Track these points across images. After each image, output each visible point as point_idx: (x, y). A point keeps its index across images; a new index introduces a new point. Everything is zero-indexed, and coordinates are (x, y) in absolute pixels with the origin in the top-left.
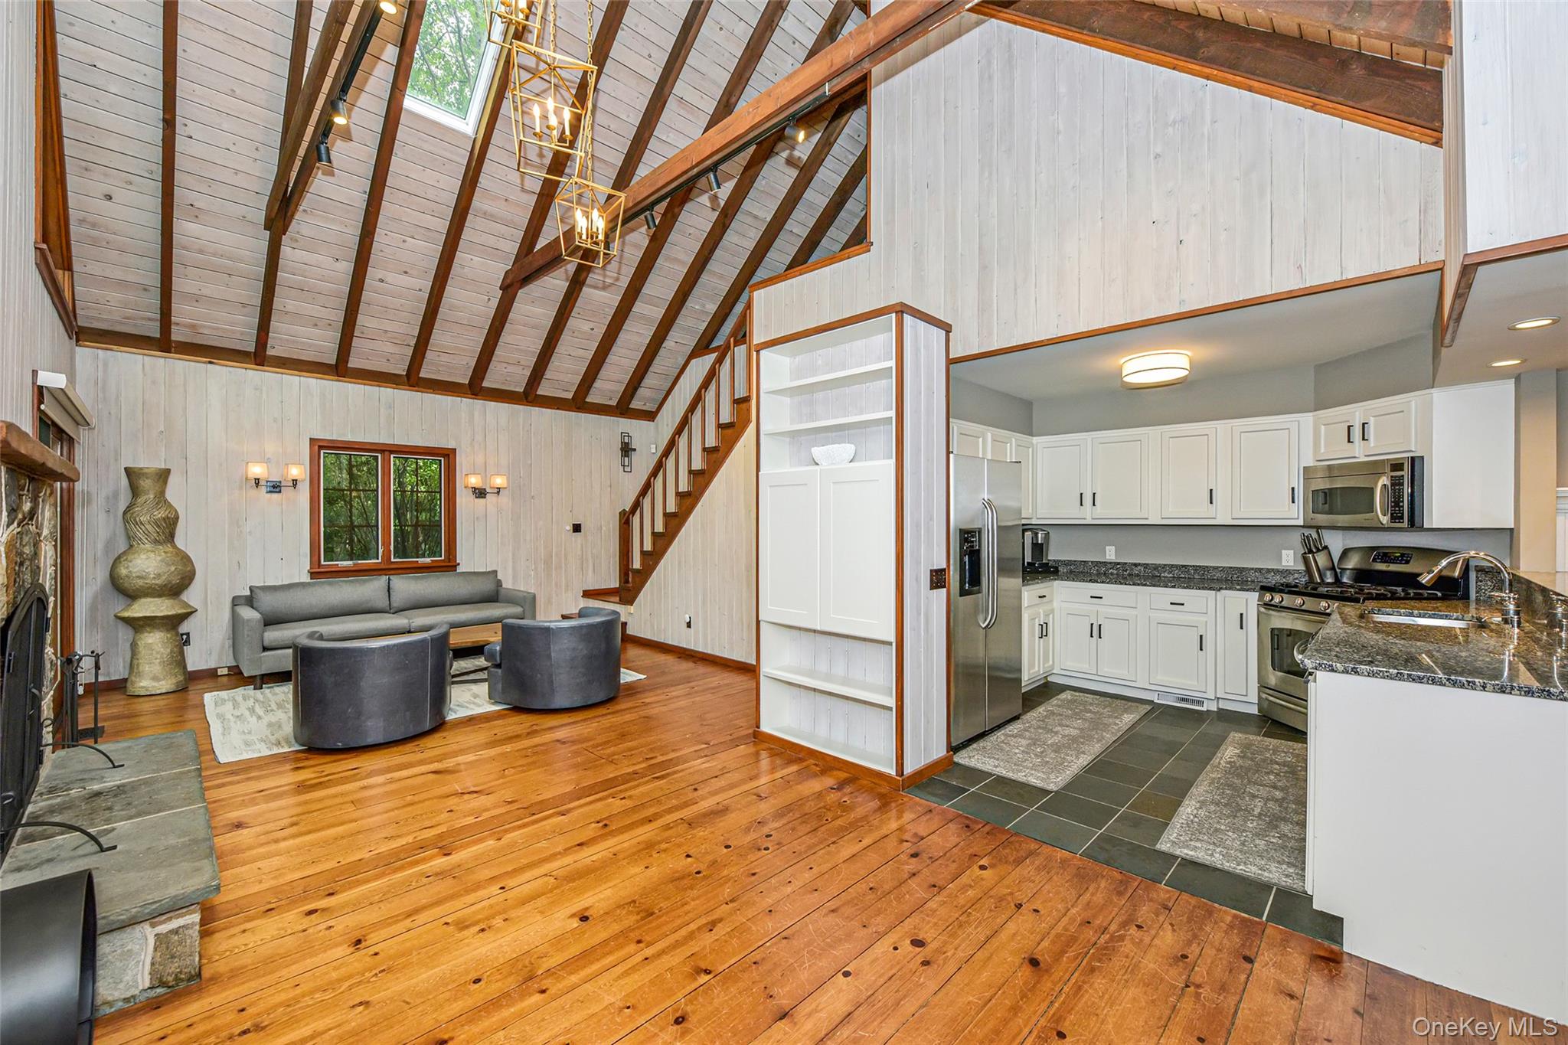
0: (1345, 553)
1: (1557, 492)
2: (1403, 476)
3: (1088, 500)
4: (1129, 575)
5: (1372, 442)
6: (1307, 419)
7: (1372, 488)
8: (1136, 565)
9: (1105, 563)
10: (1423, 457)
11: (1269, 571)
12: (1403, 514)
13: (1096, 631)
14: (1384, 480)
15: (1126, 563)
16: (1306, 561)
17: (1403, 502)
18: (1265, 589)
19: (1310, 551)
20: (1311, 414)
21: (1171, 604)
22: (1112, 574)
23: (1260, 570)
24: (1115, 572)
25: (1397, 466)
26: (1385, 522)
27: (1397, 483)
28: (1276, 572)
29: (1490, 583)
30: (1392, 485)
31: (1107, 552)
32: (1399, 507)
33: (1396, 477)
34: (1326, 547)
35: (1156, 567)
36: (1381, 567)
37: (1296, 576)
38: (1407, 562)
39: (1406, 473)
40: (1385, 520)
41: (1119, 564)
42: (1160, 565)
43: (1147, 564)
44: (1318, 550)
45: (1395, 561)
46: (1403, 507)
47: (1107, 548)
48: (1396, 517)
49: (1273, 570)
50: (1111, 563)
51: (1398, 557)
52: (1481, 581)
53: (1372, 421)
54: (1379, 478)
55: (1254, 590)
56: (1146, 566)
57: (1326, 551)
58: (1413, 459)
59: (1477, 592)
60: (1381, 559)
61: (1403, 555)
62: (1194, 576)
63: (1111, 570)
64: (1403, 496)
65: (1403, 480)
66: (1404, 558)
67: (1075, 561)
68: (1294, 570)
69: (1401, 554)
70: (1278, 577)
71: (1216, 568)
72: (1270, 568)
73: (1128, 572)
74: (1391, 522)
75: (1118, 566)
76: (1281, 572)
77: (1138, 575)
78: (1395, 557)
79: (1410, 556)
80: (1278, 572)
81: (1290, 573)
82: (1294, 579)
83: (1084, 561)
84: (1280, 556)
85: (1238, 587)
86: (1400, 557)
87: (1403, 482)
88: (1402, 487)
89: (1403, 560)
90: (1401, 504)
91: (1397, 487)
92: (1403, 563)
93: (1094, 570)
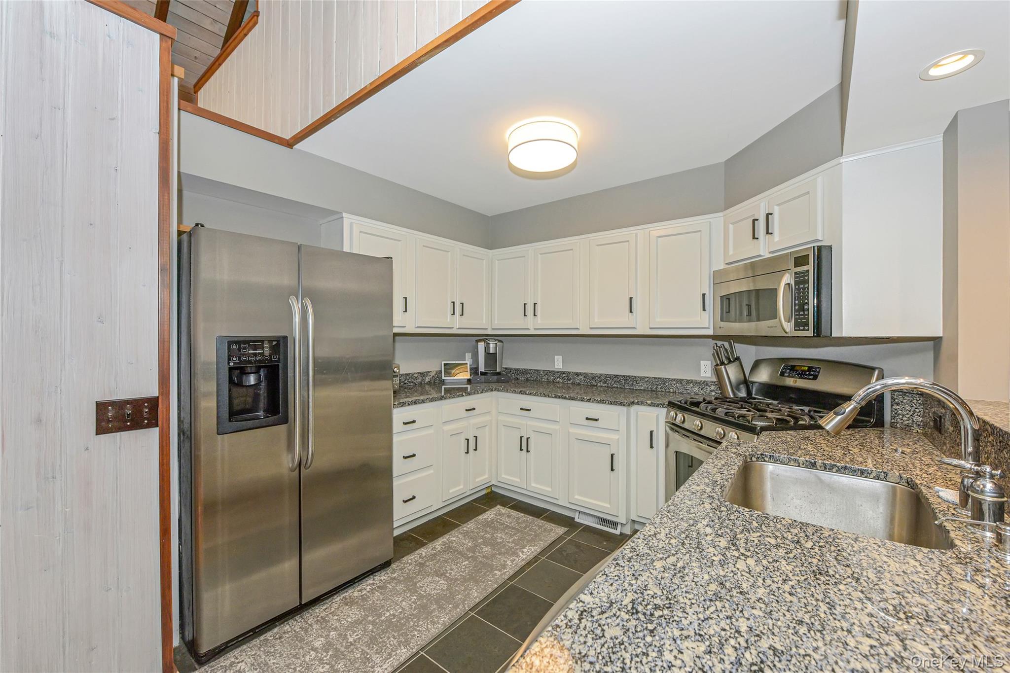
0: (756, 365)
2: (808, 271)
3: (530, 310)
4: (572, 383)
5: (776, 237)
6: (717, 219)
7: (776, 289)
8: (577, 374)
9: (553, 373)
10: (830, 247)
11: (689, 382)
12: (808, 319)
13: (524, 445)
14: (787, 279)
15: (569, 373)
16: (718, 374)
17: (807, 304)
19: (722, 363)
20: (721, 214)
21: (586, 418)
22: (559, 382)
23: (681, 381)
24: (561, 381)
25: (800, 260)
26: (788, 330)
27: (801, 280)
28: (695, 383)
30: (796, 284)
31: (556, 360)
32: (804, 310)
33: (800, 273)
34: (738, 359)
35: (594, 377)
36: (790, 382)
37: (707, 389)
38: (815, 377)
39: (810, 267)
40: (789, 327)
41: (564, 373)
44: (730, 362)
45: (803, 375)
46: (808, 310)
47: (556, 357)
48: (800, 324)
49: (692, 381)
50: (558, 372)
51: (805, 371)
53: (776, 211)
54: (782, 277)
55: (663, 406)
56: (586, 375)
57: (737, 363)
58: (819, 248)
59: (893, 419)
60: (789, 373)
61: (810, 369)
62: (624, 386)
63: (558, 379)
64: (808, 297)
65: (808, 275)
66: (811, 373)
67: (530, 370)
68: (711, 382)
69: (809, 367)
70: (696, 389)
71: (643, 378)
72: (689, 379)
73: (571, 381)
74: (795, 330)
75: (564, 375)
76: (699, 383)
77: (579, 384)
78: (803, 371)
79: (818, 370)
80: (696, 383)
81: (707, 385)
82: (711, 391)
83: (538, 370)
84: (700, 365)
85: (649, 402)
86: (807, 373)
87: (808, 278)
88: (806, 286)
89: (811, 375)
90: (806, 307)
91: (802, 286)
92: (810, 379)
93: (545, 378)
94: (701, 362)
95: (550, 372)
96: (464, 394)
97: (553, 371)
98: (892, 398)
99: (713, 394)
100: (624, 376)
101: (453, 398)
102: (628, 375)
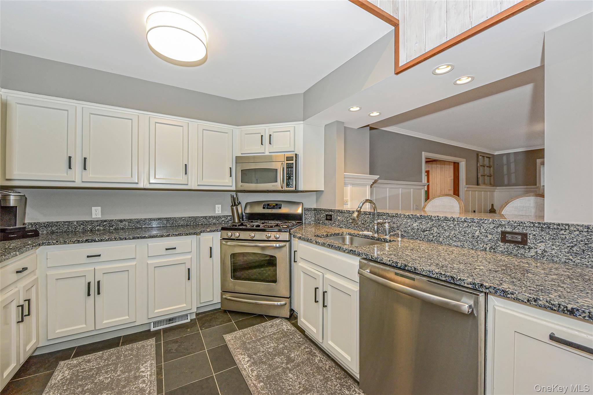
0: (246, 205)
1: (344, 175)
2: (293, 163)
3: (77, 163)
4: (115, 229)
5: (275, 146)
7: (278, 169)
8: (121, 221)
9: (92, 222)
11: (210, 217)
12: (293, 183)
15: (113, 220)
16: (232, 211)
17: (293, 177)
18: (223, 229)
19: (235, 205)
21: (166, 249)
22: (98, 230)
23: (205, 218)
24: (102, 228)
25: (289, 159)
27: (290, 167)
29: (310, 216)
30: (287, 168)
31: (93, 212)
33: (289, 164)
34: (240, 202)
37: (223, 219)
38: (280, 208)
40: (284, 186)
41: (105, 221)
42: (141, 220)
43: (131, 220)
44: (238, 204)
45: (273, 208)
49: (212, 216)
50: (98, 221)
52: (306, 215)
53: (276, 134)
55: (217, 231)
58: (296, 155)
59: (305, 220)
60: (267, 207)
61: (277, 205)
62: (166, 225)
63: (98, 227)
64: (293, 174)
65: (293, 165)
66: (278, 206)
67: (58, 222)
68: (222, 216)
69: (276, 204)
70: (214, 221)
71: (180, 218)
72: (210, 216)
73: (114, 227)
74: (286, 187)
75: (105, 223)
76: (216, 217)
77: (123, 229)
78: (274, 206)
79: (280, 205)
80: (214, 217)
81: (220, 218)
82: (222, 221)
83: (69, 222)
84: (215, 208)
85: (208, 230)
86: (276, 206)
87: (293, 166)
88: (292, 169)
89: (278, 207)
90: (292, 178)
91: (290, 169)
92: (278, 209)
93: (80, 229)
94: (216, 205)
95: (87, 222)
96: (18, 253)
97: (91, 221)
98: (304, 213)
99: (223, 222)
100: (166, 218)
101: (7, 259)
102: (169, 217)
